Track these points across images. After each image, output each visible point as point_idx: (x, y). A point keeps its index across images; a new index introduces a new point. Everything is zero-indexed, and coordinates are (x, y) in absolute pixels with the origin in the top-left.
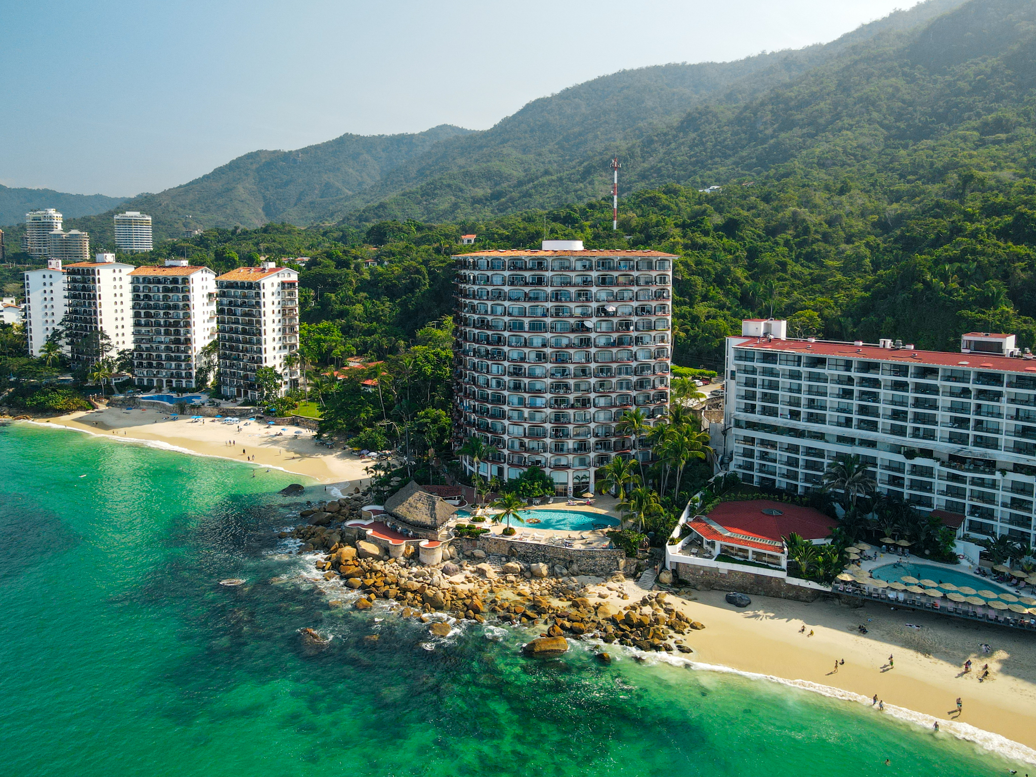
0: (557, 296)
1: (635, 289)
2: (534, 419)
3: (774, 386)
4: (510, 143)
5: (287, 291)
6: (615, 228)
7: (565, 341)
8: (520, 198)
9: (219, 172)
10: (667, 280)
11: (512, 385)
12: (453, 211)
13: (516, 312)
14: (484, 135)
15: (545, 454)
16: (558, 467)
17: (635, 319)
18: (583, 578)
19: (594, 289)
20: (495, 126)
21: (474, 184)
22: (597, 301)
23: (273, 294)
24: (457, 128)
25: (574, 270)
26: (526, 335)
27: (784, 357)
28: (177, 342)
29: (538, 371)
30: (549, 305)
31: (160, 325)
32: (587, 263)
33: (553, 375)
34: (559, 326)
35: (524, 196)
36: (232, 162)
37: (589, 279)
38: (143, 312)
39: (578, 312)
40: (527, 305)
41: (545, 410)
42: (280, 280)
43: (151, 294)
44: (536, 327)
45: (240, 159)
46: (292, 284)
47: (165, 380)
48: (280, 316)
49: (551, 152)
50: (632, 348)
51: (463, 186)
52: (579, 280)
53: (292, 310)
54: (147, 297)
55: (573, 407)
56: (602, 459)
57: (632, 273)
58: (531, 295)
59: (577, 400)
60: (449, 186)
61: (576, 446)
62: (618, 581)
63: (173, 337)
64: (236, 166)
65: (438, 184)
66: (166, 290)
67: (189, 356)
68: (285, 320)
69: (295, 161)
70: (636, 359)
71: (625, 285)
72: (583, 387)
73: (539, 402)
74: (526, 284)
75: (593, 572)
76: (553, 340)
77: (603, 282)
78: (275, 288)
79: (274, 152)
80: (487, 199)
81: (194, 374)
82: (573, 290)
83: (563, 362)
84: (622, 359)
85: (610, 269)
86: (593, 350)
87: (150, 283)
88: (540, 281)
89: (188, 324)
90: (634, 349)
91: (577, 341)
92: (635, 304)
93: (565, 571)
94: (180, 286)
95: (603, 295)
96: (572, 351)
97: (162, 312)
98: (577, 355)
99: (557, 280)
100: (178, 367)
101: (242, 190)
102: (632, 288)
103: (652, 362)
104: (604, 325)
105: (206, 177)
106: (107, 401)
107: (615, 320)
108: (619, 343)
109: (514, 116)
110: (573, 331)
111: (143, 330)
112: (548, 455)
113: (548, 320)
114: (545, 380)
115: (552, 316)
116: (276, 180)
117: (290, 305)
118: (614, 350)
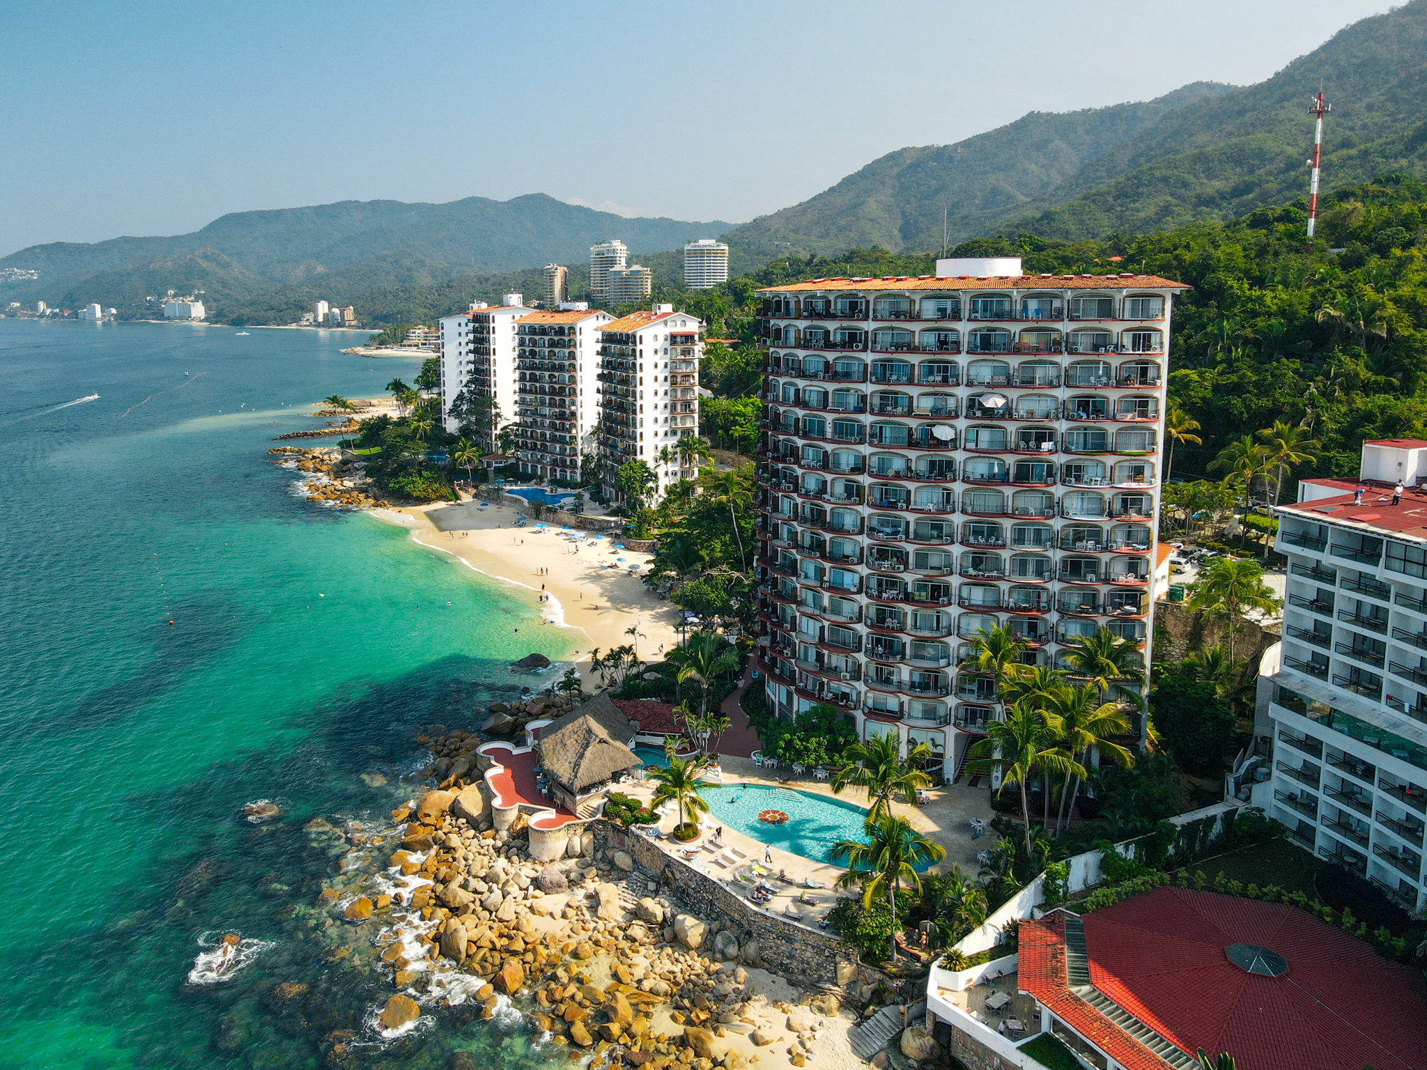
0: (883, 372)
1: (1065, 360)
2: (838, 612)
3: (1377, 620)
4: (1295, 100)
5: (679, 348)
6: (1310, 233)
7: (898, 464)
8: (1279, 191)
9: (849, 182)
10: (1155, 339)
11: (807, 542)
12: (1160, 220)
13: (814, 399)
14: (1256, 90)
15: (856, 684)
16: (878, 713)
17: (1062, 426)
18: (762, 975)
19: (962, 360)
20: (1277, 74)
21: (1210, 174)
22: (970, 384)
23: (656, 352)
24: (1220, 86)
25: (917, 318)
26: (829, 447)
27: (1398, 551)
28: (562, 416)
29: (849, 521)
30: (868, 388)
31: (544, 392)
32: (949, 305)
33: (872, 529)
34: (887, 432)
35: (1288, 188)
36: (867, 167)
37: (952, 337)
38: (528, 372)
39: (926, 404)
40: (831, 387)
41: (857, 597)
42: (668, 330)
43: (537, 349)
44: (846, 432)
45: (877, 162)
46: (689, 338)
47: (549, 468)
48: (667, 386)
49: (1369, 108)
50: (1052, 489)
51: (1190, 178)
52: (930, 339)
53: (686, 376)
54: (533, 354)
55: (908, 599)
56: (972, 714)
57: (1059, 326)
58: (839, 368)
59: (921, 586)
60: (1165, 180)
61: (916, 678)
62: (821, 1010)
63: (557, 410)
64: (871, 174)
65: (1146, 178)
66: (553, 344)
67: (575, 438)
68: (675, 391)
69: (951, 159)
70: (1062, 514)
71: (1037, 351)
72: (934, 560)
73: (849, 580)
74: (829, 346)
75: (786, 969)
76: (874, 461)
77: (985, 344)
78: (661, 343)
79: (925, 148)
80: (1223, 198)
81: (579, 463)
82: (915, 359)
83: (893, 506)
84: (1025, 512)
85: (1000, 316)
86: (958, 488)
87: (535, 334)
88: (852, 340)
89: (573, 392)
90: (1058, 490)
91: (923, 467)
92: (1063, 394)
93: (732, 950)
94: (567, 339)
95: (985, 373)
96: (912, 486)
97: (547, 374)
98: (925, 496)
99: (885, 339)
100: (563, 450)
101: (874, 206)
102: (1057, 359)
103: (1105, 523)
104: (985, 436)
105: (832, 189)
106: (474, 491)
107: (1011, 427)
108: (1023, 475)
109: (1314, 54)
110: (912, 444)
111: (529, 397)
112: (860, 686)
113: (867, 419)
114: (859, 538)
115: (872, 413)
116: (922, 188)
117: (684, 369)
118: (1008, 491)
